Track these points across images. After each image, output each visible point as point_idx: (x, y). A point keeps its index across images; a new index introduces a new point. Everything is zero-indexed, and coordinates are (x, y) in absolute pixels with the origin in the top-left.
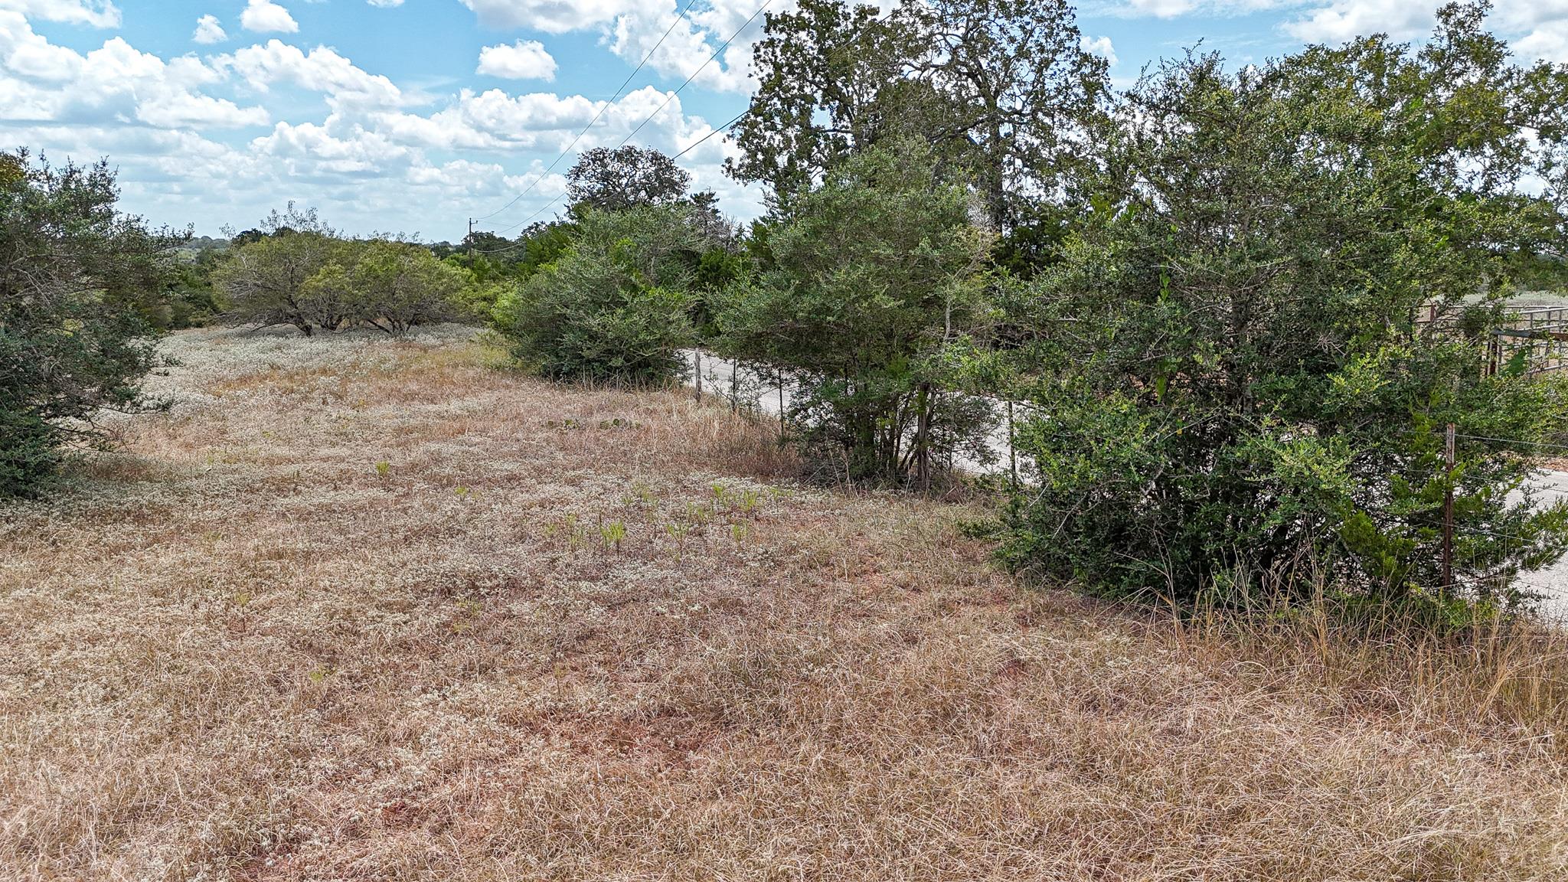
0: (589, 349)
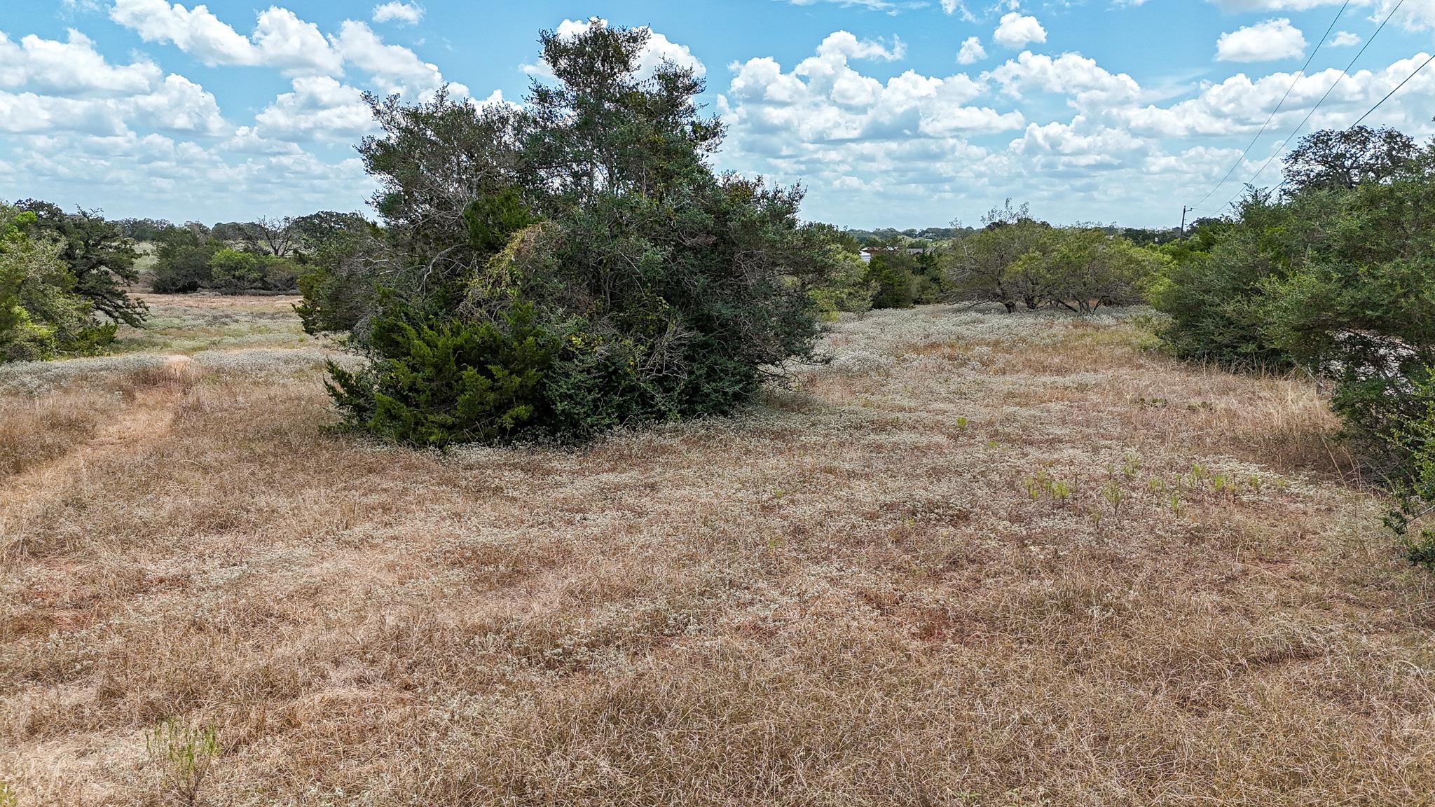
0: (1220, 334)
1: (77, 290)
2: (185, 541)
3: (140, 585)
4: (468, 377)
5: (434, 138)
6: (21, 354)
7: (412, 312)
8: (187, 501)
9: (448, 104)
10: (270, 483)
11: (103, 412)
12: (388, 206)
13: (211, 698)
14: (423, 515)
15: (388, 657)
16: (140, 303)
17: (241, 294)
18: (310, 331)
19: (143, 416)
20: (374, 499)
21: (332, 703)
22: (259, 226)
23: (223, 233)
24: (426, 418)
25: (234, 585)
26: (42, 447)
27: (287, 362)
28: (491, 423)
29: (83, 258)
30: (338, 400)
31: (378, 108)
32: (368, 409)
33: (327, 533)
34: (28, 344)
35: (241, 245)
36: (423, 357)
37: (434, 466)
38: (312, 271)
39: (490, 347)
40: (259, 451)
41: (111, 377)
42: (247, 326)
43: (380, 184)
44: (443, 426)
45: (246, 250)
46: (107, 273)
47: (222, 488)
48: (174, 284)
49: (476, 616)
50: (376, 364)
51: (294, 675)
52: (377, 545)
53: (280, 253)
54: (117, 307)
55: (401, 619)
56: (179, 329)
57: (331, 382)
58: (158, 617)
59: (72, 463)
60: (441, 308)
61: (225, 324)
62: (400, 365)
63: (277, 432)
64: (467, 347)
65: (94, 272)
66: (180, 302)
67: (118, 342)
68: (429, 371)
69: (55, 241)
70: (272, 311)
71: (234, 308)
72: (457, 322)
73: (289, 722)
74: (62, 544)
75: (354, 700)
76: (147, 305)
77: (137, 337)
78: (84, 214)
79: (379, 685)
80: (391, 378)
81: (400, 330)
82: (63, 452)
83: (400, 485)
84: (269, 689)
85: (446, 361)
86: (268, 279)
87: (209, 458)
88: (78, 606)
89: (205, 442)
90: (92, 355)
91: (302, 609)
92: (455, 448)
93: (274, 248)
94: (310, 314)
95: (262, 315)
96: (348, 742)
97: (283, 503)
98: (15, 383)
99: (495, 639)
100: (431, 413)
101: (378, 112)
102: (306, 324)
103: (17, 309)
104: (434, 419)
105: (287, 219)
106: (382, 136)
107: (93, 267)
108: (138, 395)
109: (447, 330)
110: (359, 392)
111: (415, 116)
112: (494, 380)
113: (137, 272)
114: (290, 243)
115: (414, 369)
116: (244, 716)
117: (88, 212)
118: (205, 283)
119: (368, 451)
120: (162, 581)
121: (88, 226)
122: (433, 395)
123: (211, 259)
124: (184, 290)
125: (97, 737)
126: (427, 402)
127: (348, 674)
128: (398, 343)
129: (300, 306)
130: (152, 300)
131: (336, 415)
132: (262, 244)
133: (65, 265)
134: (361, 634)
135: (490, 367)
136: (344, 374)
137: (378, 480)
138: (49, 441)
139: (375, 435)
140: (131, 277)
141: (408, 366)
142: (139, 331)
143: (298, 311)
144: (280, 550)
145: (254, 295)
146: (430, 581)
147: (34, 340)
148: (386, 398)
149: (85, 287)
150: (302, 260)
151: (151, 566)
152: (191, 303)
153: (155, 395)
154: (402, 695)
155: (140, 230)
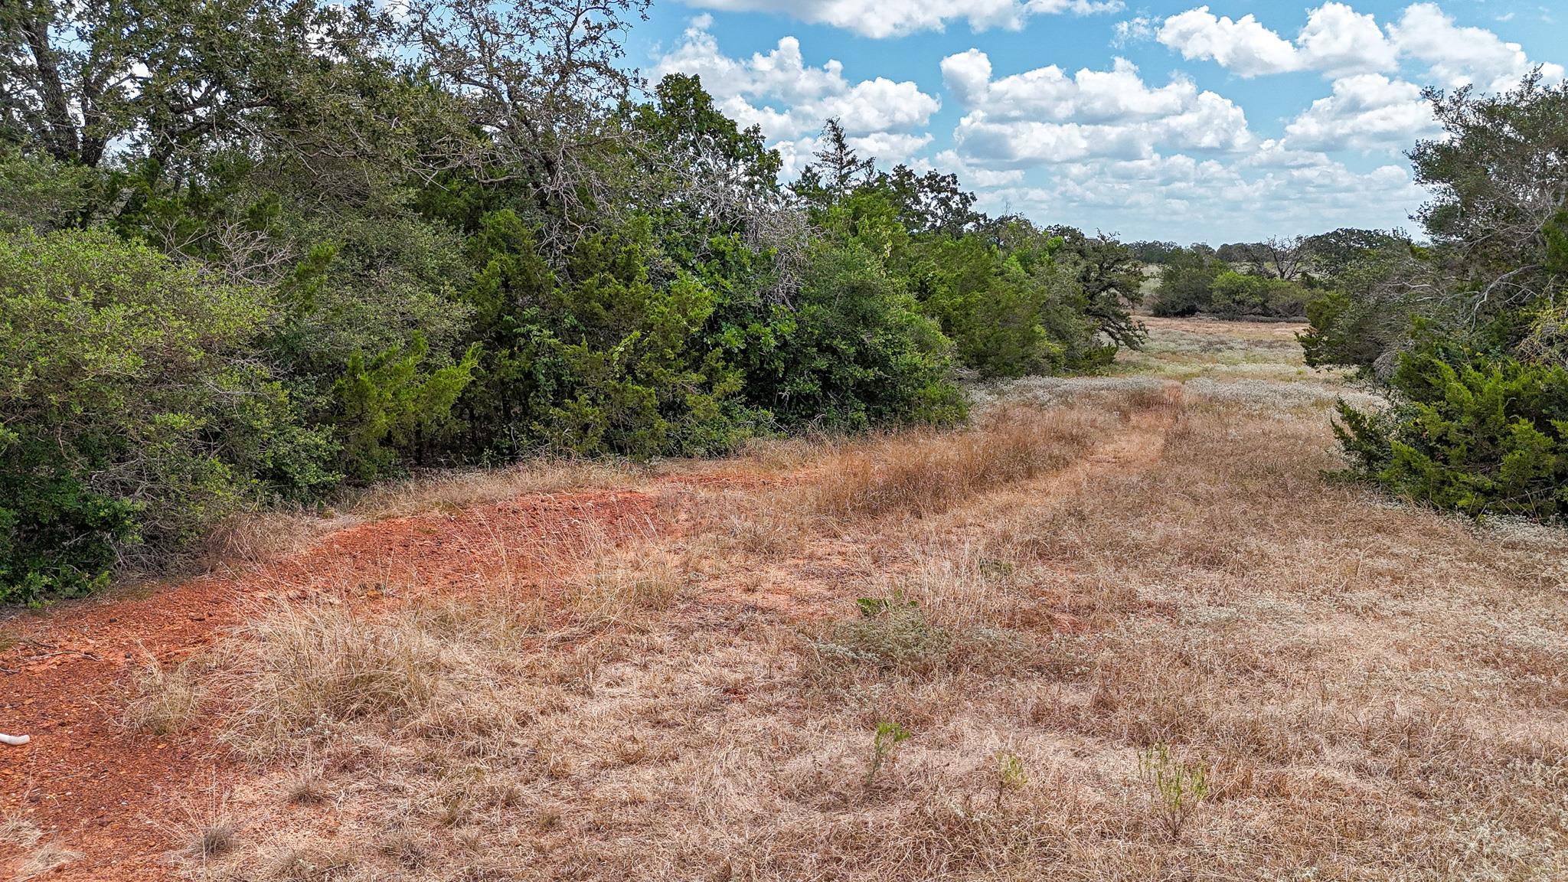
1: (1088, 311)
2: (1173, 570)
3: (1129, 605)
4: (1521, 431)
5: (1512, 135)
6: (1036, 370)
7: (1453, 347)
8: (1178, 530)
9: (1540, 90)
10: (1262, 525)
11: (1102, 430)
12: (1438, 221)
13: (1196, 738)
14: (1446, 594)
15: (1396, 751)
16: (1141, 326)
17: (1239, 320)
18: (1312, 363)
19: (1136, 438)
20: (1382, 563)
21: (1326, 783)
22: (1268, 246)
23: (1228, 254)
24: (1456, 478)
25: (1221, 626)
26: (1050, 457)
27: (1285, 396)
28: (1548, 494)
29: (1096, 280)
30: (1345, 444)
31: (1441, 104)
32: (1382, 458)
33: (1324, 592)
34: (1042, 360)
35: (1245, 267)
36: (1461, 403)
37: (1461, 537)
38: (1320, 296)
39: (1560, 397)
40: (1252, 488)
41: (1111, 397)
42: (1242, 353)
43: (1432, 195)
44: (1477, 489)
45: (1250, 273)
46: (1115, 295)
47: (1211, 523)
48: (1173, 307)
49: (1517, 733)
50: (1397, 407)
51: (1284, 740)
52: (1382, 618)
53: (1286, 276)
54: (1120, 329)
55: (1417, 713)
56: (1174, 353)
57: (1339, 423)
58: (1148, 640)
59: (1073, 476)
60: (1494, 344)
61: (1219, 350)
62: (1429, 413)
63: (1271, 471)
64: (1525, 394)
65: (1104, 294)
66: (1178, 326)
67: (1117, 364)
68: (1466, 421)
69: (1076, 264)
70: (1271, 339)
71: (1231, 334)
72: (1514, 363)
73: (1278, 789)
74: (1064, 550)
75: (1353, 789)
76: (1147, 328)
77: (1134, 360)
78: (1103, 238)
79: (1383, 782)
80: (1416, 424)
81: (1434, 369)
82: (1067, 464)
83: (1415, 552)
84: (1255, 746)
85: (1492, 408)
86: (1270, 305)
87: (1201, 488)
88: (1075, 612)
89: (1197, 472)
90: (1093, 374)
91: (1294, 670)
92: (1492, 519)
93: (1281, 271)
94: (1315, 344)
95: (1258, 343)
96: (1343, 833)
97: (1273, 549)
98: (1029, 395)
99: (1543, 770)
100: (1465, 472)
101: (1441, 109)
102: (1308, 355)
103: (1038, 328)
104: (1466, 480)
105: (1299, 238)
106: (1444, 138)
107: (1103, 290)
108: (1133, 417)
109: (1498, 374)
110: (1371, 437)
111: (1490, 111)
112: (1557, 439)
113: (1142, 295)
114: (1299, 265)
115: (1447, 416)
116: (1228, 768)
117: (1107, 235)
118: (1204, 307)
119: (1379, 507)
120: (1150, 606)
121: (1104, 250)
122: (1469, 450)
123: (1212, 281)
124: (1182, 314)
125: (1089, 742)
126: (1460, 457)
127: (1345, 757)
128: (1430, 385)
129: (1304, 334)
130: (1151, 323)
131: (1342, 460)
132: (1269, 266)
133: (1081, 287)
134: (1363, 715)
135: (1553, 422)
136: (1356, 415)
137: (1388, 542)
138: (1056, 452)
139: (1388, 489)
140: (1136, 299)
141: (1440, 412)
142: (1136, 353)
143: (1302, 340)
144: (1269, 600)
145: (1253, 321)
146: (1453, 676)
147: (1047, 357)
148: (1405, 447)
149: (1095, 308)
150: (1310, 283)
151: (1142, 589)
152: (1188, 328)
153: (1148, 419)
154: (1411, 802)
155: (1150, 253)
